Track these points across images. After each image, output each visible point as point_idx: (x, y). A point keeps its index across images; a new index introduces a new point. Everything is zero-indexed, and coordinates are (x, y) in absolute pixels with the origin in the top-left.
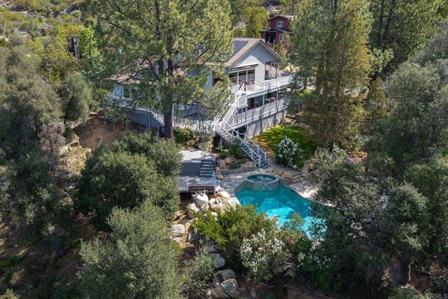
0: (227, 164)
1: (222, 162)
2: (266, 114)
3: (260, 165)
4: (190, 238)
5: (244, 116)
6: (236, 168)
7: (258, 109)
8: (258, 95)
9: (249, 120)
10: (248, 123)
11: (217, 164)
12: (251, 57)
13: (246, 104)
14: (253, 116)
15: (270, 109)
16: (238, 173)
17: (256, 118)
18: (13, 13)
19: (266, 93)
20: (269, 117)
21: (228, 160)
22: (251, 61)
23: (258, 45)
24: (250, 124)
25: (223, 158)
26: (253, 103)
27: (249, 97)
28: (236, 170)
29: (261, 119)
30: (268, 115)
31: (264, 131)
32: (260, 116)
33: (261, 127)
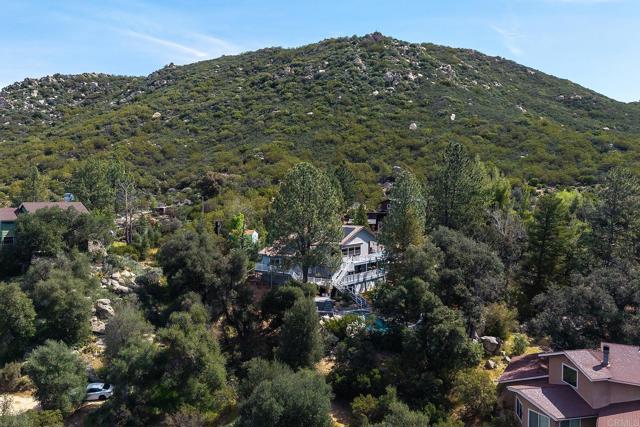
0: (341, 305)
1: (338, 303)
3: (361, 306)
5: (352, 277)
6: (346, 306)
8: (362, 264)
10: (355, 282)
11: (334, 305)
12: (357, 238)
13: (353, 269)
14: (359, 278)
15: (372, 274)
19: (368, 262)
22: (358, 241)
23: (362, 231)
24: (357, 284)
25: (338, 300)
26: (359, 269)
27: (356, 265)
28: (346, 308)
30: (370, 279)
31: (368, 290)
32: (364, 279)
33: (365, 287)
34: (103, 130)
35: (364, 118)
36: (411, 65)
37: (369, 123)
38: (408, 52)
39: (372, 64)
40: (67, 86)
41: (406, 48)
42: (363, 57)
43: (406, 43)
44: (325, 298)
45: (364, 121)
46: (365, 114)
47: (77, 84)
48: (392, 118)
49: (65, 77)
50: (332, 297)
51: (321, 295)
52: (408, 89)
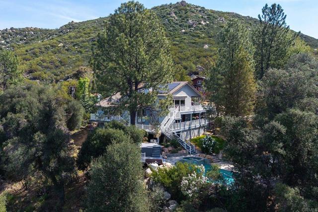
0: (169, 151)
1: (166, 149)
2: (193, 126)
3: (190, 152)
4: (147, 187)
5: (179, 125)
6: (175, 153)
7: (188, 123)
8: (187, 113)
9: (182, 128)
10: (182, 130)
11: (163, 151)
12: (182, 92)
13: (180, 118)
14: (184, 126)
15: (196, 124)
16: (177, 156)
17: (187, 128)
18: (31, 81)
19: (193, 113)
20: (195, 129)
21: (170, 148)
22: (182, 94)
23: (186, 85)
24: (183, 131)
25: (167, 146)
26: (185, 118)
27: (182, 114)
28: (175, 154)
29: (190, 130)
30: (194, 127)
31: (192, 138)
32: (190, 127)
33: (190, 135)
34: (30, 52)
35: (177, 43)
36: (202, 17)
37: (180, 45)
38: (200, 11)
39: (181, 17)
40: (17, 34)
41: (199, 9)
42: (175, 13)
43: (199, 7)
44: (153, 144)
45: (177, 44)
46: (177, 41)
47: (22, 33)
48: (193, 43)
49: (16, 29)
50: (160, 143)
51: (149, 141)
52: (201, 29)
